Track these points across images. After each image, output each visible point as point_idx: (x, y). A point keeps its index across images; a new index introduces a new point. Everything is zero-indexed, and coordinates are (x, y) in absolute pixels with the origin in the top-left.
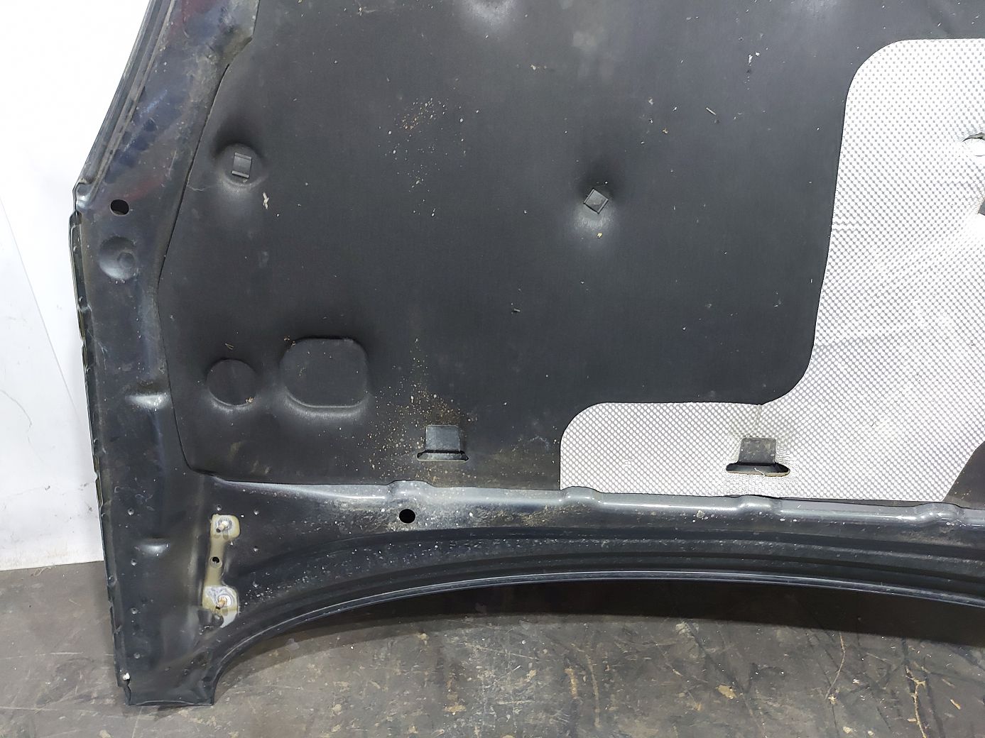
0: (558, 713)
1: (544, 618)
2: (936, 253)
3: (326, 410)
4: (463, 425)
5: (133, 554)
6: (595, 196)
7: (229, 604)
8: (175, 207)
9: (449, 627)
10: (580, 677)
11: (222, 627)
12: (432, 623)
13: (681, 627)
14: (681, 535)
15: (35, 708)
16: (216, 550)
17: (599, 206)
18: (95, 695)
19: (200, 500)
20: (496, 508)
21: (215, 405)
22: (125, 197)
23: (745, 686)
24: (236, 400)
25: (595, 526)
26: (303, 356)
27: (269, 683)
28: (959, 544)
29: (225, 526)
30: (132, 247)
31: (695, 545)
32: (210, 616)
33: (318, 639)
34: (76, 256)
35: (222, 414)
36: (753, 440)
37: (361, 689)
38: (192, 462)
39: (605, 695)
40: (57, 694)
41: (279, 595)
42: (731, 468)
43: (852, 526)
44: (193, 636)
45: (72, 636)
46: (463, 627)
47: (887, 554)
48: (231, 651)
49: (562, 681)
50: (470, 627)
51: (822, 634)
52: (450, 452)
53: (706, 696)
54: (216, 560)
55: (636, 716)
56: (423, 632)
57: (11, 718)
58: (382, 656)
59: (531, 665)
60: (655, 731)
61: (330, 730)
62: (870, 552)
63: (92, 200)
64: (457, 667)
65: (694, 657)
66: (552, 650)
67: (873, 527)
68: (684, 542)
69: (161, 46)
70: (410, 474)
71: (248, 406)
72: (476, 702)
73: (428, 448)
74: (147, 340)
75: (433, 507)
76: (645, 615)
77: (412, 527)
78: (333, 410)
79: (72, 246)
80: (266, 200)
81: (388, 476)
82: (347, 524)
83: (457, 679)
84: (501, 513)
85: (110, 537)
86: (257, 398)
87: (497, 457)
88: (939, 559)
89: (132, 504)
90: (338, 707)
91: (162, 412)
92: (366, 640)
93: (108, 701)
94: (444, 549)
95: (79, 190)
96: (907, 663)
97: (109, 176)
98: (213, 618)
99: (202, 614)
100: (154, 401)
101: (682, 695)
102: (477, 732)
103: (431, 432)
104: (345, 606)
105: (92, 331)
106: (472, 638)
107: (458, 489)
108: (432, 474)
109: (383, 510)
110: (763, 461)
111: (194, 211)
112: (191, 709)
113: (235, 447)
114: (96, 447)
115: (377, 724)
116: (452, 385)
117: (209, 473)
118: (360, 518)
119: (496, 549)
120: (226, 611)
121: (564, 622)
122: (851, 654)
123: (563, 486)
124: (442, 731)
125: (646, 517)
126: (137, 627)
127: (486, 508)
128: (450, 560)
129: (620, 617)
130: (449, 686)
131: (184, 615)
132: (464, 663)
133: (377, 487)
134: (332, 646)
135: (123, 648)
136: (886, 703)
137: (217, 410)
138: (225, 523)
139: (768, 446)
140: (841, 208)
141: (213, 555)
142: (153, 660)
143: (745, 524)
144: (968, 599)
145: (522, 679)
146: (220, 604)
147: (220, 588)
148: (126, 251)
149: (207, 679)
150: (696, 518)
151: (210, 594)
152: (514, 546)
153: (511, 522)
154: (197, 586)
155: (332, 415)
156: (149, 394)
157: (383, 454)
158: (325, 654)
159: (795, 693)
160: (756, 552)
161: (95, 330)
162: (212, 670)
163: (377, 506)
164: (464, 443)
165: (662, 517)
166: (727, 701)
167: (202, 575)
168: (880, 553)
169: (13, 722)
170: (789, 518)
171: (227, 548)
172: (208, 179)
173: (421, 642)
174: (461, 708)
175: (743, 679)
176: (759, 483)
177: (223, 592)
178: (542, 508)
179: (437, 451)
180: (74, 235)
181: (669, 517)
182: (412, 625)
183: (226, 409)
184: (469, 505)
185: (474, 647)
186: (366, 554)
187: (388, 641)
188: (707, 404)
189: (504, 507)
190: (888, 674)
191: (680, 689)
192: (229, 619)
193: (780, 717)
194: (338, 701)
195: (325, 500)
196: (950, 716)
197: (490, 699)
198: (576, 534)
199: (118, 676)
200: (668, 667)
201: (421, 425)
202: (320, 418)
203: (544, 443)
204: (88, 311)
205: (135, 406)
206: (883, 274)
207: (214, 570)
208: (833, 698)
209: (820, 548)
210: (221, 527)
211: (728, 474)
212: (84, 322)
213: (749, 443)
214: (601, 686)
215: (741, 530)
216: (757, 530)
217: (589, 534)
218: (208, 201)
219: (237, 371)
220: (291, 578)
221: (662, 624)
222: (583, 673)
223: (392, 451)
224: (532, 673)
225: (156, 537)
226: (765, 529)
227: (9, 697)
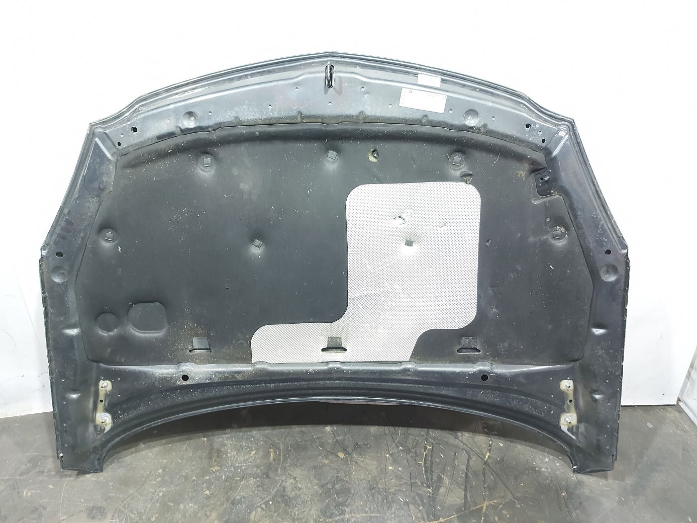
0: (262, 468)
1: (264, 428)
2: (390, 261)
3: (149, 333)
4: (209, 337)
5: (64, 398)
6: (257, 242)
7: (107, 421)
8: (82, 253)
9: (218, 435)
10: (275, 453)
11: (105, 432)
12: (210, 433)
13: (328, 428)
14: (304, 380)
15: (18, 477)
16: (101, 397)
17: (259, 246)
18: (46, 471)
19: (94, 374)
20: (224, 372)
21: (100, 333)
22: (62, 251)
23: (350, 452)
24: (109, 330)
25: (268, 378)
26: (138, 311)
27: (129, 462)
28: (416, 378)
29: (105, 385)
30: (64, 269)
31: (310, 384)
32: (99, 428)
33: (154, 442)
34: (42, 275)
35: (103, 336)
36: (332, 338)
37: (172, 462)
38: (90, 357)
39: (285, 459)
40: (28, 471)
41: (130, 416)
42: (323, 350)
43: (372, 372)
44: (91, 437)
45: (35, 447)
46: (224, 434)
47: (388, 384)
48: (110, 445)
49: (267, 454)
50: (228, 434)
51: (392, 429)
52: (205, 349)
53: (331, 457)
54: (102, 401)
55: (297, 467)
56: (204, 437)
57: (6, 482)
58: (184, 448)
59: (254, 449)
60: (304, 472)
61: (156, 480)
62: (382, 384)
63: (48, 252)
64: (219, 451)
65: (330, 441)
66: (265, 442)
67: (381, 372)
68: (305, 383)
69: (76, 195)
70: (186, 360)
71: (115, 332)
72: (225, 465)
73: (194, 348)
74: (71, 307)
75: (196, 374)
76: (312, 424)
77: (188, 382)
78: (151, 333)
79: (40, 271)
80: (120, 249)
81: (177, 360)
82: (159, 382)
83: (218, 456)
84: (227, 375)
85: (54, 391)
86: (118, 328)
87: (224, 350)
88: (410, 385)
89: (64, 376)
90: (161, 470)
91: (77, 336)
92: (177, 442)
93: (52, 473)
94: (202, 392)
95: (43, 248)
96: (427, 439)
97: (56, 243)
98: (101, 428)
99: (96, 427)
100: (73, 332)
101: (320, 457)
102: (223, 477)
103: (195, 341)
104: (162, 421)
105: (47, 304)
106: (228, 439)
107: (207, 365)
108: (196, 359)
109: (174, 376)
110: (337, 347)
111: (90, 255)
112: (91, 474)
113: (109, 350)
114: (49, 352)
115: (178, 477)
116: (202, 320)
117: (98, 362)
118: (164, 380)
119: (225, 391)
120: (106, 425)
121: (273, 429)
122: (403, 436)
123: (253, 362)
124: (207, 478)
125: (289, 373)
126: (66, 431)
127: (220, 373)
128: (205, 397)
129: (300, 426)
130: (214, 459)
131: (87, 427)
132: (223, 449)
133: (172, 365)
134: (161, 445)
135: (60, 442)
136: (411, 457)
137: (101, 334)
138: (106, 384)
139: (338, 340)
140: (351, 245)
141: (100, 399)
142: (73, 447)
143: (330, 374)
144: (431, 404)
145: (248, 455)
146: (103, 421)
147: (103, 414)
148: (62, 271)
149: (99, 459)
150: (309, 372)
151: (99, 417)
152: (233, 389)
153: (231, 378)
154: (93, 414)
155: (151, 335)
156: (71, 329)
157: (173, 351)
158: (157, 449)
159: (372, 454)
160: (336, 386)
161: (49, 303)
162: (101, 455)
163: (172, 374)
164: (210, 345)
165: (296, 373)
166: (340, 459)
167: (95, 408)
168: (386, 384)
169: (7, 484)
170: (347, 370)
171: (107, 395)
172: (96, 243)
173: (204, 442)
174: (218, 468)
175: (350, 449)
176: (335, 356)
177: (105, 416)
178: (244, 372)
179: (199, 349)
180: (41, 266)
181: (298, 372)
182: (200, 434)
183: (105, 334)
184: (212, 372)
185: (228, 443)
186: (168, 396)
187: (188, 442)
188: (307, 324)
189: (227, 372)
190: (416, 444)
191: (320, 455)
192: (108, 428)
193: (362, 464)
194: (161, 469)
195: (150, 372)
196: (438, 460)
197: (231, 464)
198: (260, 382)
199: (58, 455)
200: (317, 446)
201: (190, 338)
202: (146, 337)
203: (244, 343)
204: (46, 296)
205: (65, 334)
206: (371, 270)
207: (100, 406)
208: (388, 455)
209: (361, 383)
210: (104, 386)
211: (322, 352)
212: (44, 300)
213: (331, 339)
214: (284, 455)
215: (328, 376)
216: (335, 376)
217: (265, 382)
218: (96, 251)
219: (109, 318)
220: (135, 408)
221: (319, 428)
222: (278, 450)
223: (178, 350)
224: (254, 452)
225: (74, 391)
226: (338, 376)
227: (5, 473)
